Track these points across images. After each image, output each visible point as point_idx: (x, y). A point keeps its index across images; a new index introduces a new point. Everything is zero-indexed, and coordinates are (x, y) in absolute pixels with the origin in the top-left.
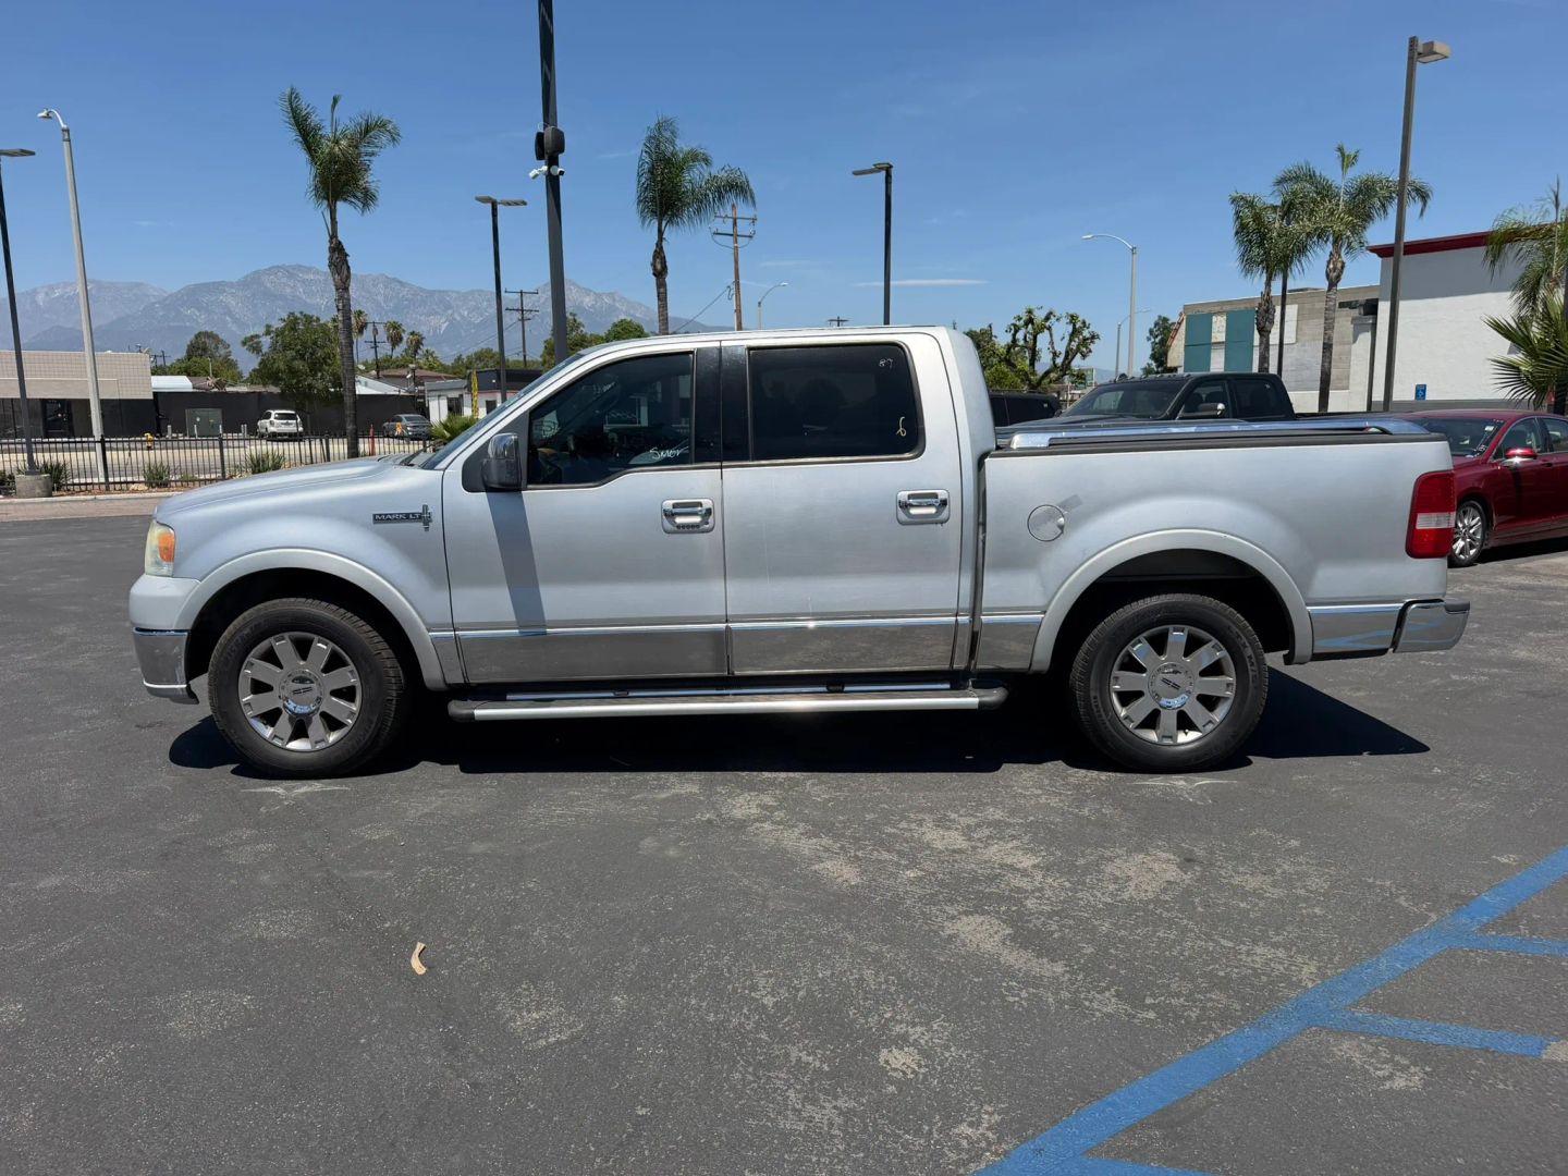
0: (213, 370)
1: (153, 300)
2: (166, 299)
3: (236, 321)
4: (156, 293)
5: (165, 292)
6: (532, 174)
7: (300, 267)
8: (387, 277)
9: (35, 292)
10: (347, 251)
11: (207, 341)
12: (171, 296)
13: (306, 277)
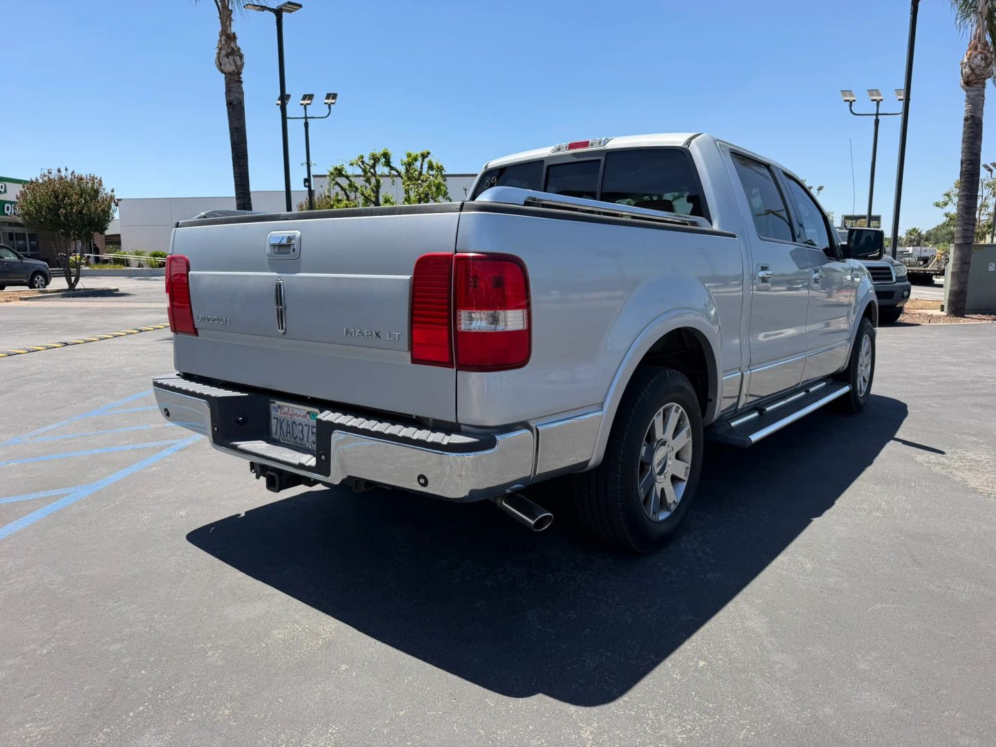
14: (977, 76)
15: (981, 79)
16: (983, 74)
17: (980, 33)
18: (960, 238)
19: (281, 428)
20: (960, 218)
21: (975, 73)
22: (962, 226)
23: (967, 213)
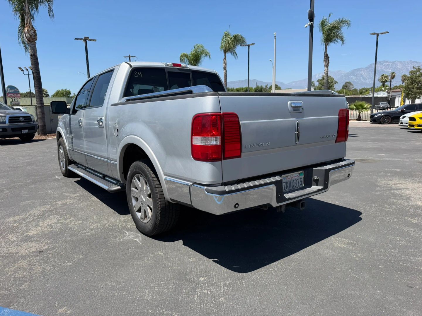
0: (345, 92)
1: (343, 74)
2: (346, 74)
3: (363, 78)
4: (344, 73)
5: (346, 72)
6: (305, 26)
7: (384, 61)
8: (412, 61)
9: (316, 75)
10: (329, 56)
11: (348, 84)
12: (347, 73)
13: (386, 64)
14: (33, 39)
15: (34, 40)
16: (35, 38)
17: (29, 21)
18: (39, 104)
19: (287, 185)
20: (38, 96)
21: (32, 37)
22: (39, 99)
23: (40, 94)
